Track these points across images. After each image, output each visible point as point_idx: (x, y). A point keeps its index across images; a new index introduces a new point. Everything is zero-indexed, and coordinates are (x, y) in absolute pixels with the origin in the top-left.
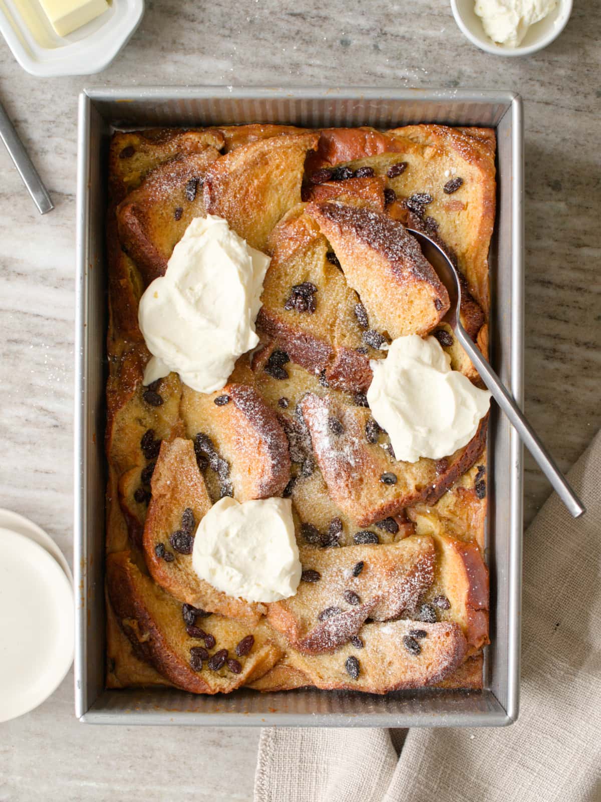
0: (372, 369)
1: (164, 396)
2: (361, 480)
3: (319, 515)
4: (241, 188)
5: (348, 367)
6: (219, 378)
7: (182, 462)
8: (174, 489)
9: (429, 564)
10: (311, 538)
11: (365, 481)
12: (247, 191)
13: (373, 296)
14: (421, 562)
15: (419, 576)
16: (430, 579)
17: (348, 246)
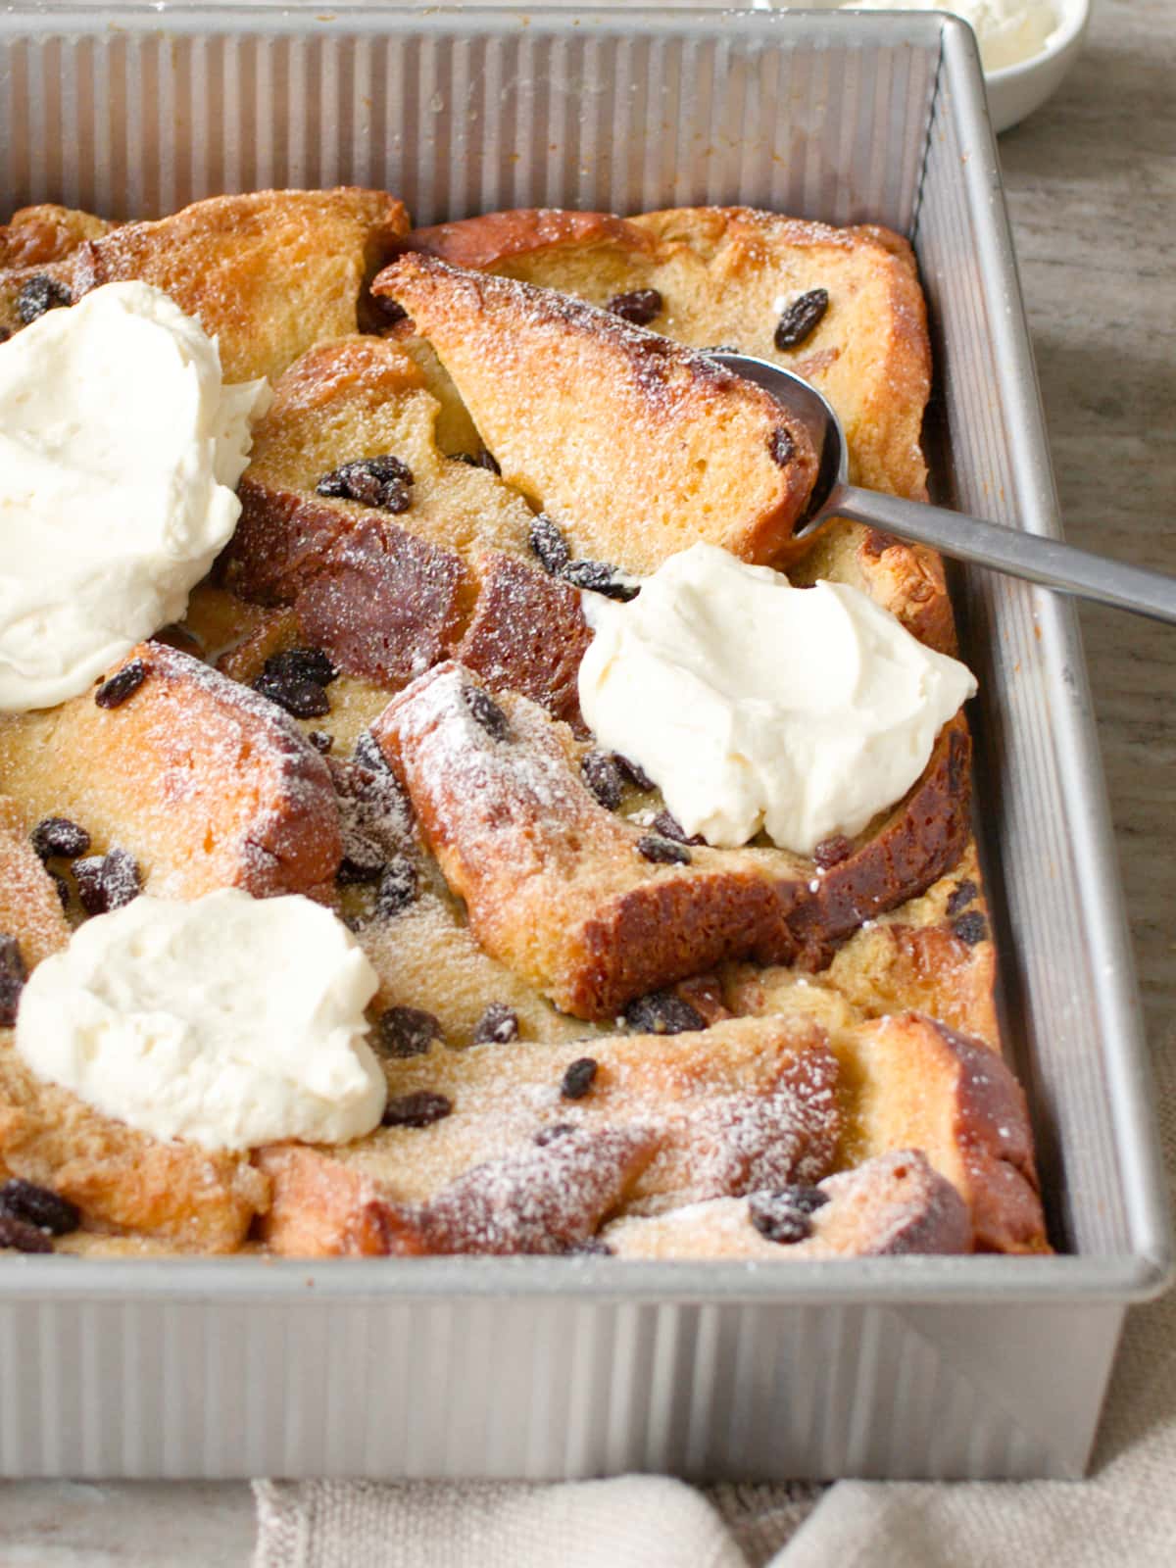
0: (590, 622)
2: (574, 844)
3: (438, 994)
4: (185, 271)
5: (515, 621)
6: (118, 633)
9: (817, 1081)
10: (415, 1039)
11: (588, 847)
13: (582, 479)
14: (790, 1073)
15: (786, 1102)
16: (826, 1125)
17: (501, 340)
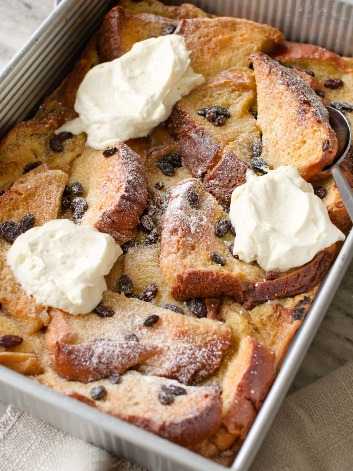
0: (246, 178)
1: (66, 148)
2: (193, 248)
3: (141, 275)
4: (207, 36)
5: (226, 171)
6: (117, 136)
7: (50, 183)
8: (30, 195)
9: (219, 348)
10: (123, 287)
11: (196, 250)
12: (210, 40)
13: (274, 133)
14: (213, 342)
15: (205, 352)
16: (214, 363)
17: (270, 85)
